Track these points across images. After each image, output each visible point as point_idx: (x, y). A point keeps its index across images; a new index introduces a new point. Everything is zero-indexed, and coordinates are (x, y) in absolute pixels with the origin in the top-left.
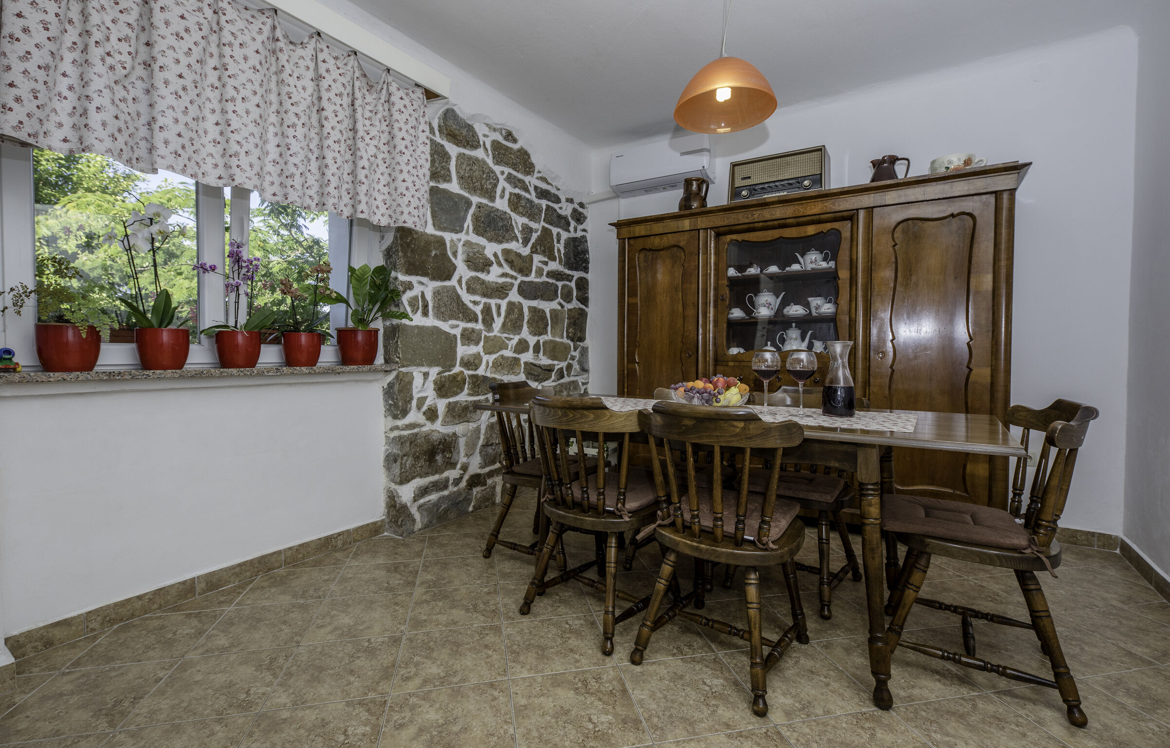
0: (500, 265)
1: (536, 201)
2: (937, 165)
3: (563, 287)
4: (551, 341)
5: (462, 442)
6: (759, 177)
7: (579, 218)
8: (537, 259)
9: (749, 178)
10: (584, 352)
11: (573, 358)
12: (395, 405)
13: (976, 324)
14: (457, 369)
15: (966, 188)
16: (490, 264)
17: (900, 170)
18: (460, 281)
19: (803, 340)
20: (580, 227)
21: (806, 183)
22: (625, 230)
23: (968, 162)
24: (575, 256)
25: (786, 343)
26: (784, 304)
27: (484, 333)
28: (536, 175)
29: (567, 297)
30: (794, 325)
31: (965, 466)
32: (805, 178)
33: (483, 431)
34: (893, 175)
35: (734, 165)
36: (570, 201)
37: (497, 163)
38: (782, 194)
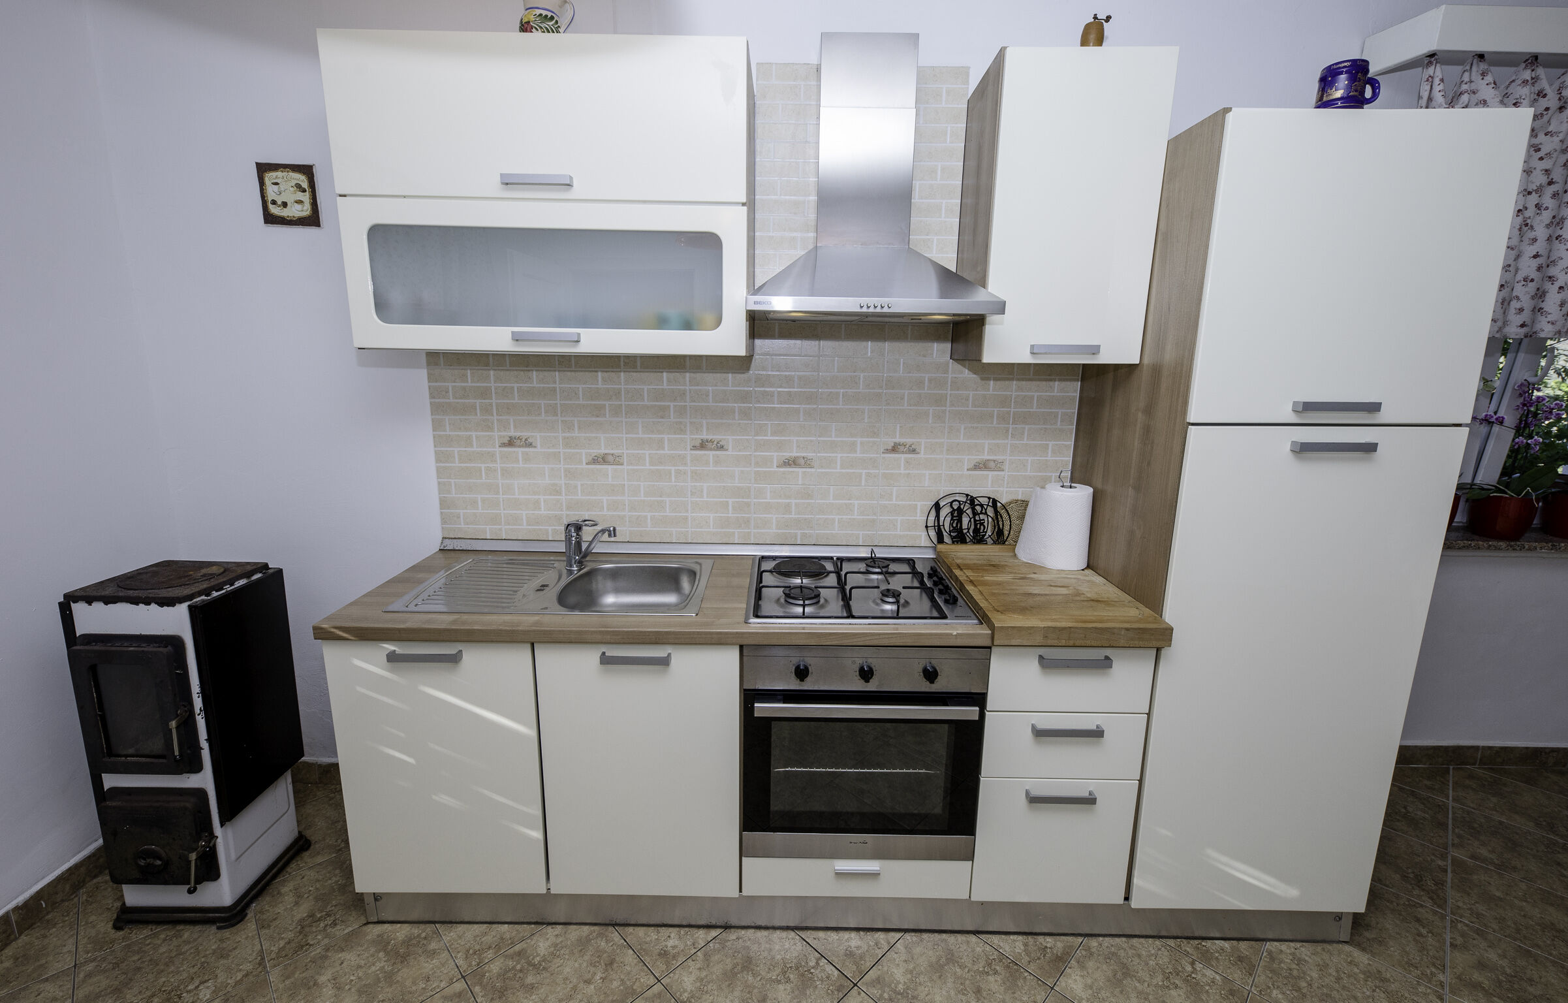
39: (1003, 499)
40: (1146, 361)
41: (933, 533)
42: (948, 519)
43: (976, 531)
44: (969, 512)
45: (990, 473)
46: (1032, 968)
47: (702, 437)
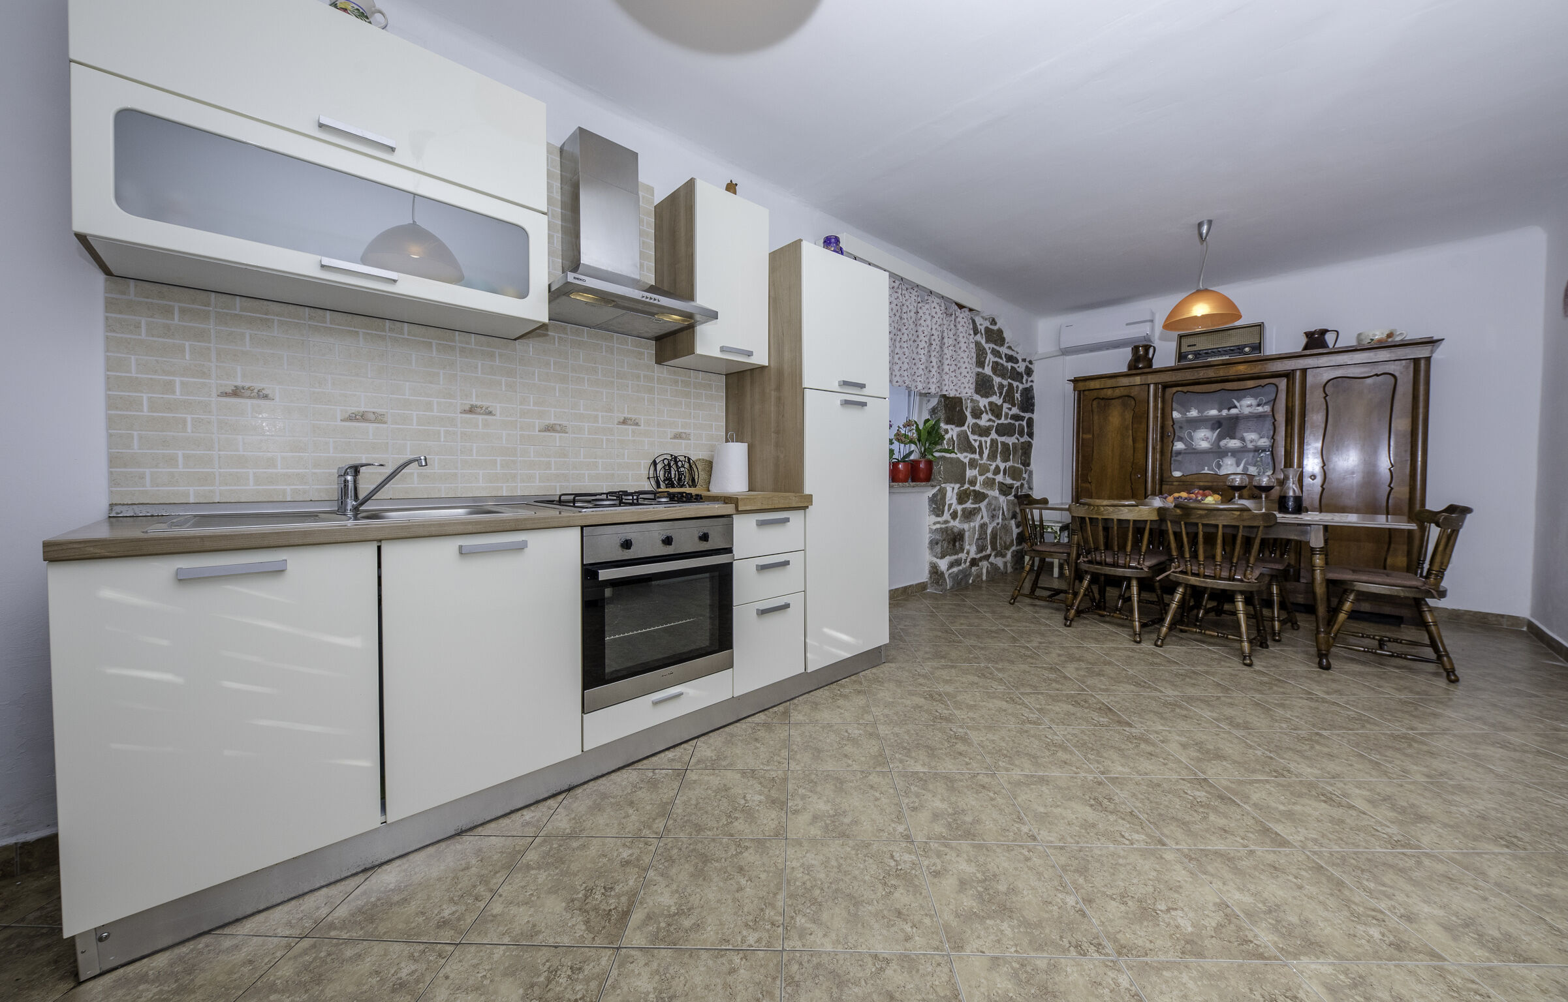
0: (987, 414)
1: (1005, 364)
2: (1362, 337)
3: (1019, 425)
4: (1013, 467)
5: (967, 534)
6: (1203, 344)
7: (1029, 372)
8: (1006, 406)
9: (1195, 345)
10: (1031, 473)
11: (1024, 479)
12: (938, 508)
13: (1396, 455)
14: (966, 486)
15: (1388, 356)
16: (982, 413)
17: (1330, 338)
18: (968, 426)
19: (1238, 465)
20: (1030, 379)
21: (1247, 349)
22: (1081, 385)
23: (1390, 335)
24: (1027, 401)
25: (1222, 468)
26: (1221, 437)
27: (980, 462)
28: (1006, 345)
29: (1021, 434)
30: (1230, 454)
31: (1385, 560)
32: (1245, 346)
33: (977, 529)
34: (1325, 345)
35: (1181, 337)
36: (1024, 360)
37: (987, 342)
38: (1224, 358)
39: (693, 458)
40: (772, 366)
41: (653, 482)
42: (662, 472)
43: (680, 479)
44: (674, 467)
45: (683, 441)
46: (775, 721)
47: (472, 403)
